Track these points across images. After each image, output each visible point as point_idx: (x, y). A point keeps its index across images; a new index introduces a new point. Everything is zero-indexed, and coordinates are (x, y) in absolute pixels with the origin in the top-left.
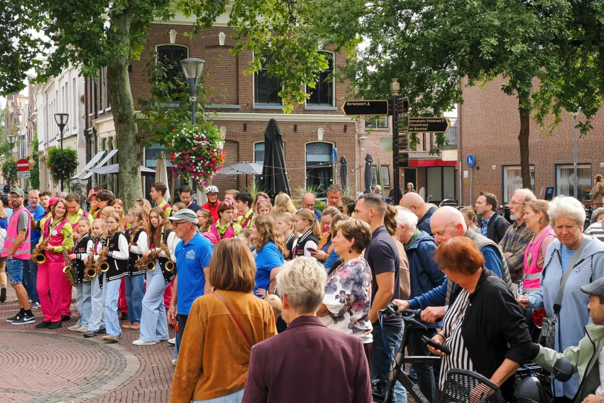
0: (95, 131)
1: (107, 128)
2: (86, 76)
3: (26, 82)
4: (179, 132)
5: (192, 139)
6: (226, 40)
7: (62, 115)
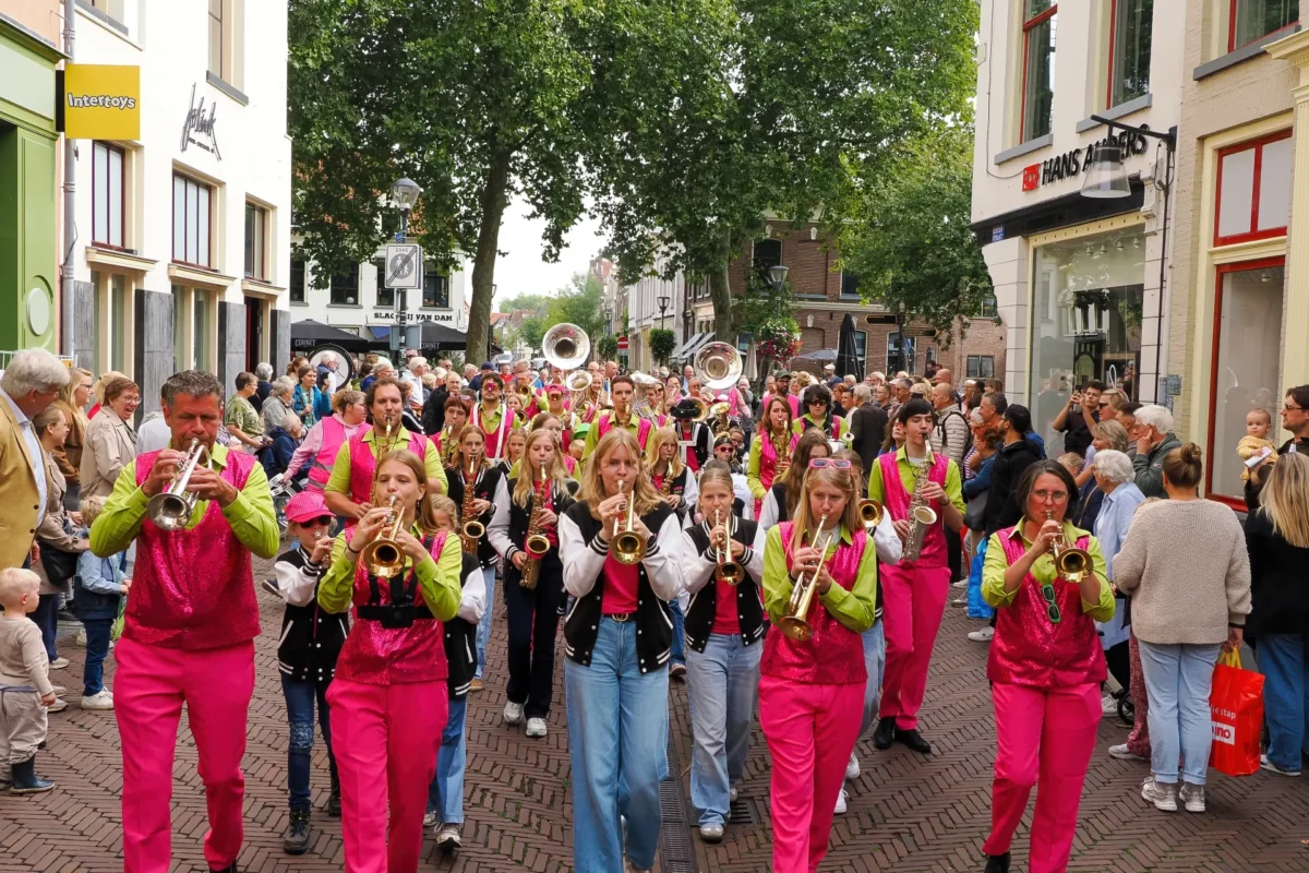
0: (693, 314)
1: (706, 312)
3: (640, 275)
4: (765, 325)
5: (775, 330)
6: (818, 234)
7: (664, 299)
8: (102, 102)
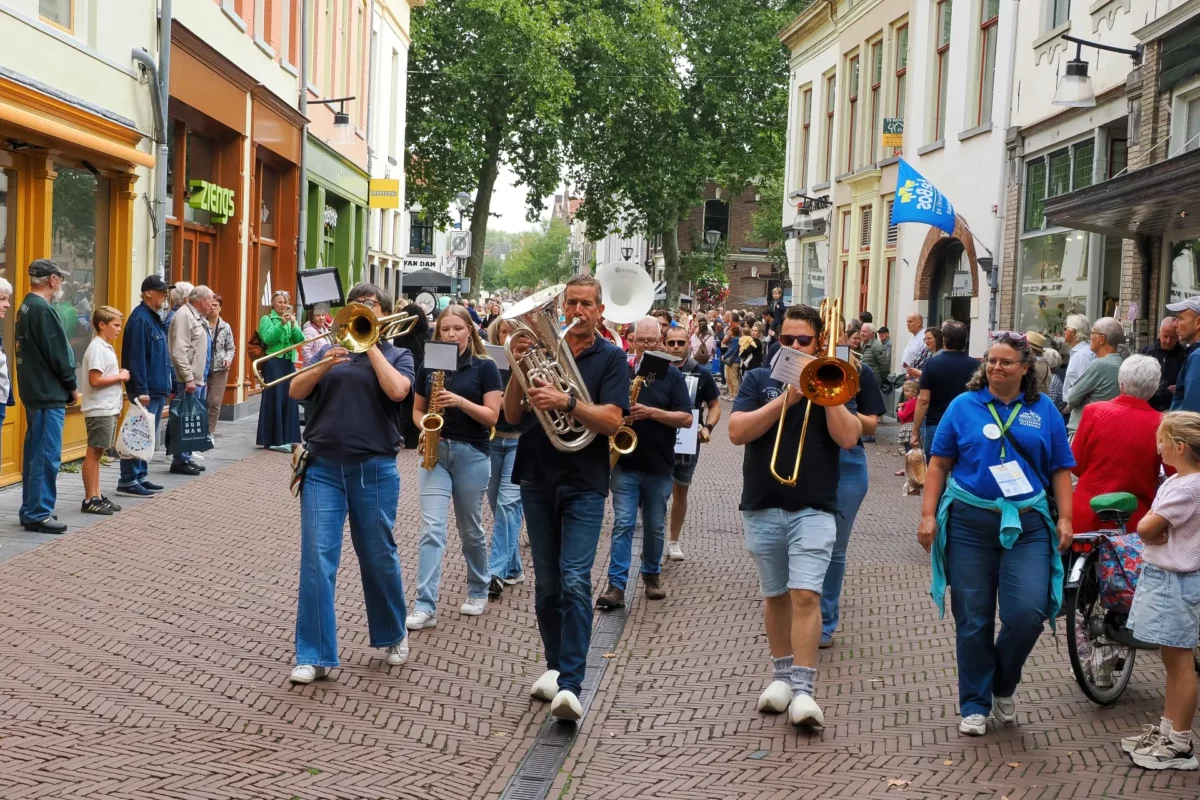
0: (654, 264)
1: (661, 263)
2: (648, 240)
4: (702, 276)
5: (709, 281)
7: (627, 249)
8: (385, 194)
